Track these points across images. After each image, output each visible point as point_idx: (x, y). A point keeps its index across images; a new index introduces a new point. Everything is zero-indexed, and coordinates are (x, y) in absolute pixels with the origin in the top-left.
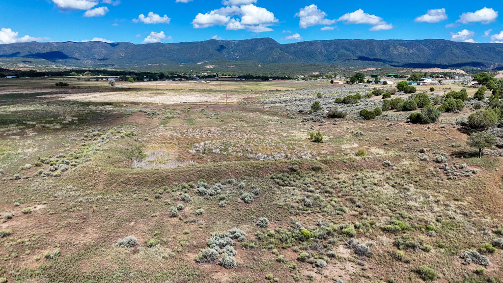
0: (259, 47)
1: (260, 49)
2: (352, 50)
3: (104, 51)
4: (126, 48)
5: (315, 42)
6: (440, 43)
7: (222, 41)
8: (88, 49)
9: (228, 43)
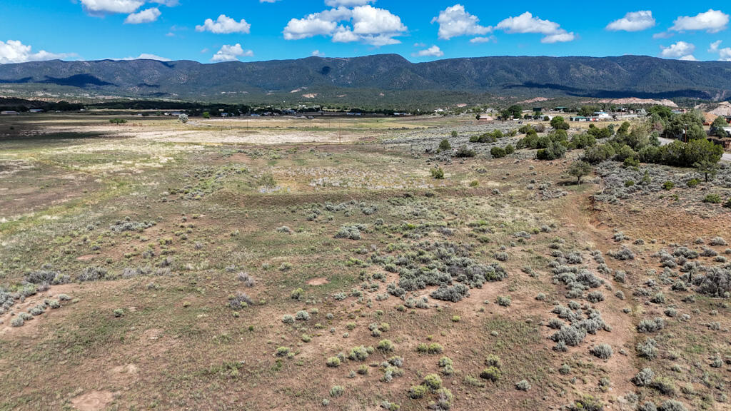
0: (381, 67)
1: (383, 69)
2: (514, 71)
3: (157, 74)
4: (189, 69)
5: (462, 60)
6: (643, 62)
7: (327, 58)
8: (135, 70)
9: (336, 61)
